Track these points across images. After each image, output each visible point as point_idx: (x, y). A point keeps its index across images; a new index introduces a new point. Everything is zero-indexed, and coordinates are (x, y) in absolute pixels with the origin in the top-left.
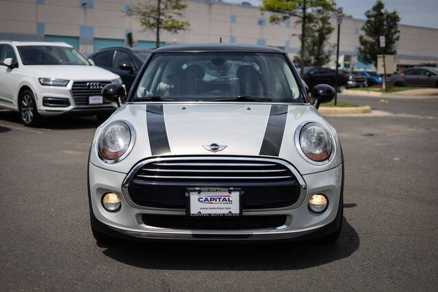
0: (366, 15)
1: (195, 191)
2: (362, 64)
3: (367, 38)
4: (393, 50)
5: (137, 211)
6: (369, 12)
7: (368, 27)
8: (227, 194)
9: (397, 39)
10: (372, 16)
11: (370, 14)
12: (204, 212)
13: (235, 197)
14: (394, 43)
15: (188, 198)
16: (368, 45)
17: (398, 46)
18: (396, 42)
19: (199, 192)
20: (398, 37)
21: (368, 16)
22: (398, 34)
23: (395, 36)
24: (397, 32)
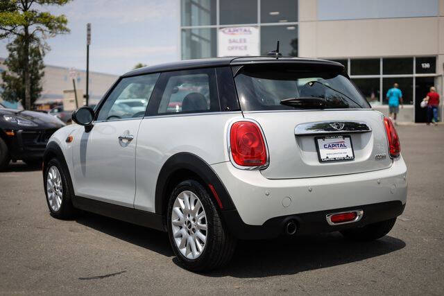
0: (7, 48)
2: (7, 104)
3: (10, 73)
4: (39, 87)
6: (11, 44)
7: (11, 61)
9: (43, 74)
10: (15, 50)
11: (13, 47)
14: (39, 79)
16: (12, 82)
18: (42, 78)
20: (43, 73)
21: (10, 50)
22: (43, 70)
23: (40, 72)
24: (42, 67)
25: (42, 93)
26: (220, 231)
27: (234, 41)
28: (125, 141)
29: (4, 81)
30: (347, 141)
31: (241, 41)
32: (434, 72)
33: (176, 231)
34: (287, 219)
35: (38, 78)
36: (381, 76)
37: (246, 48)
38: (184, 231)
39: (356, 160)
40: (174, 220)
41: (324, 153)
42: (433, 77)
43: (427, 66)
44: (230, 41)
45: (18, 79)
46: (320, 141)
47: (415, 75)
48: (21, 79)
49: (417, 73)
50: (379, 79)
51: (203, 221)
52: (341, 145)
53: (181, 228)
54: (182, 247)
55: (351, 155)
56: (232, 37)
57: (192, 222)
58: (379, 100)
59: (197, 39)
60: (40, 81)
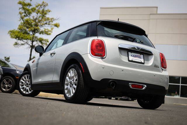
26: (82, 83)
28: (53, 55)
30: (142, 56)
33: (66, 87)
34: (111, 81)
36: (180, 85)
38: (69, 86)
39: (145, 65)
40: (66, 83)
41: (131, 58)
46: (130, 53)
51: (76, 80)
52: (139, 57)
53: (68, 85)
54: (67, 93)
55: (143, 62)
57: (72, 81)
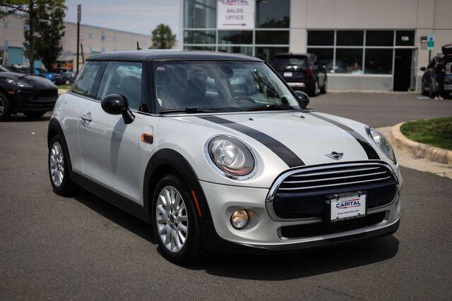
1: (334, 198)
5: (279, 224)
8: (357, 197)
9: (63, 35)
12: (341, 217)
13: (363, 199)
14: (60, 38)
15: (329, 205)
16: (34, 40)
17: (65, 41)
19: (338, 198)
20: (64, 33)
22: (64, 30)
23: (61, 32)
24: (62, 28)
25: (62, 52)
27: (232, 11)
29: (27, 40)
31: (238, 11)
32: (413, 45)
35: (58, 38)
37: (242, 17)
42: (411, 49)
43: (406, 38)
44: (229, 11)
45: (39, 39)
47: (395, 47)
48: (43, 38)
49: (397, 45)
50: (362, 49)
56: (230, 7)
58: (361, 70)
59: (201, 7)
60: (60, 41)
